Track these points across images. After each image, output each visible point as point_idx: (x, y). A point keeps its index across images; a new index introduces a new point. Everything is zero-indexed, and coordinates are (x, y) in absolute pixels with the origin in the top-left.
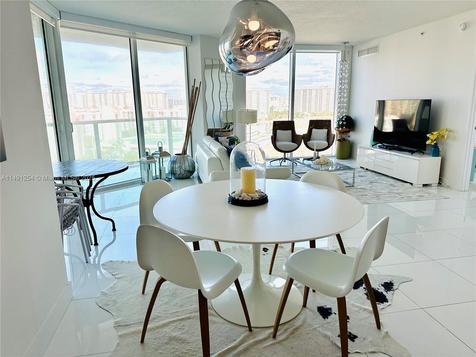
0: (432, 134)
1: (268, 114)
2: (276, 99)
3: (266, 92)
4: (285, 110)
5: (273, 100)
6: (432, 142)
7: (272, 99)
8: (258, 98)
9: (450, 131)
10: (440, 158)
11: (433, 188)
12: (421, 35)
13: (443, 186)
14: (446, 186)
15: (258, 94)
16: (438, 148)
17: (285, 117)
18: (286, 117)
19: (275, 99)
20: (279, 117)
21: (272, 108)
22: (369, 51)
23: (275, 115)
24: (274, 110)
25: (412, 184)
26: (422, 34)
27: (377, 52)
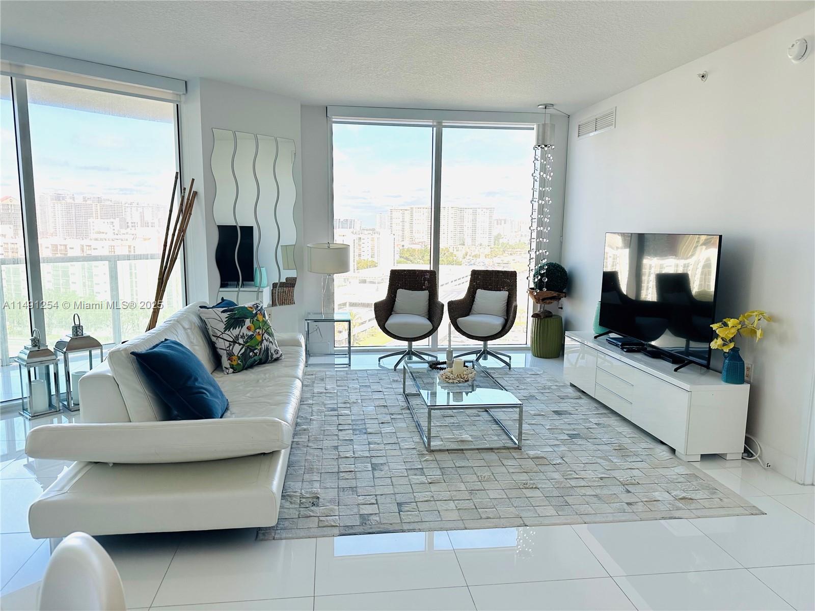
0: (726, 325)
1: (489, 247)
2: (505, 223)
3: (488, 211)
4: (520, 241)
5: (501, 224)
6: (724, 345)
7: (499, 222)
8: (474, 220)
9: (771, 318)
10: (746, 388)
11: (728, 464)
12: (700, 79)
13: (756, 460)
14: (763, 461)
15: (475, 213)
16: (741, 360)
17: (519, 253)
18: (521, 254)
19: (503, 222)
20: (510, 252)
21: (498, 237)
22: (597, 124)
23: (502, 250)
24: (501, 241)
25: (673, 451)
26: (703, 76)
27: (612, 125)
